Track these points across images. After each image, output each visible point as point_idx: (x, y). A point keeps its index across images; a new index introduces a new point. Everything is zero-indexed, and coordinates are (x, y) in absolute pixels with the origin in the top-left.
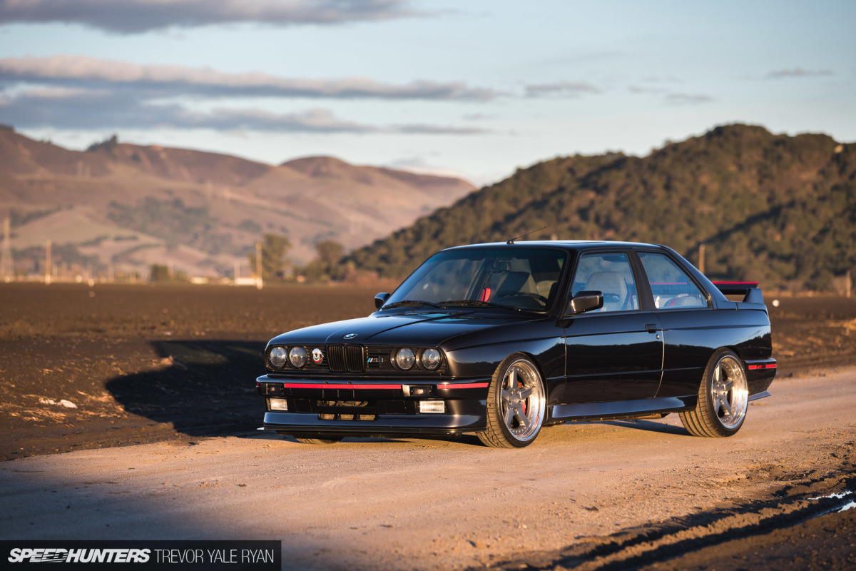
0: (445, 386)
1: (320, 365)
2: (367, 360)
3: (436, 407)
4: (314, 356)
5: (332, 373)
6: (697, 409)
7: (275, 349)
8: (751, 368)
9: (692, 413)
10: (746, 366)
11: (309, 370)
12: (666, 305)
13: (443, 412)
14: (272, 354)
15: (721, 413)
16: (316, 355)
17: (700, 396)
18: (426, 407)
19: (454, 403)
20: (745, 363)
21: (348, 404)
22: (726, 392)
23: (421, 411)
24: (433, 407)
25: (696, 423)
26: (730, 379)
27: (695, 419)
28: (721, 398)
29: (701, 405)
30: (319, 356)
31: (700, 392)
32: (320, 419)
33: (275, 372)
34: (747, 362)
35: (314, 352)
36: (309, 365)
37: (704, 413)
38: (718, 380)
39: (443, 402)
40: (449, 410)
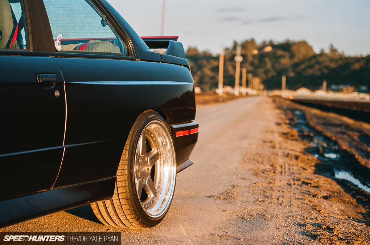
6: (115, 197)
8: (179, 134)
9: (108, 202)
10: (173, 132)
12: (75, 49)
15: (144, 196)
17: (118, 179)
20: (171, 127)
22: (150, 168)
25: (112, 214)
26: (154, 151)
27: (110, 209)
28: (144, 175)
29: (120, 190)
31: (118, 173)
34: (175, 126)
37: (123, 202)
38: (140, 153)
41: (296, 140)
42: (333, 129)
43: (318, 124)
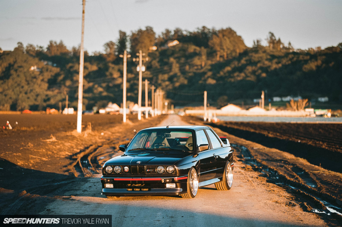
0: (176, 179)
1: (127, 172)
2: (147, 170)
3: (172, 186)
4: (125, 169)
5: (132, 175)
7: (108, 167)
11: (123, 174)
13: (175, 187)
14: (107, 169)
16: (126, 169)
18: (168, 186)
19: (178, 184)
20: (231, 165)
21: (137, 185)
23: (167, 187)
24: (171, 186)
30: (127, 169)
32: (127, 190)
33: (107, 175)
35: (125, 168)
36: (122, 172)
39: (175, 184)
40: (177, 187)
41: (251, 171)
42: (275, 163)
43: (263, 160)
